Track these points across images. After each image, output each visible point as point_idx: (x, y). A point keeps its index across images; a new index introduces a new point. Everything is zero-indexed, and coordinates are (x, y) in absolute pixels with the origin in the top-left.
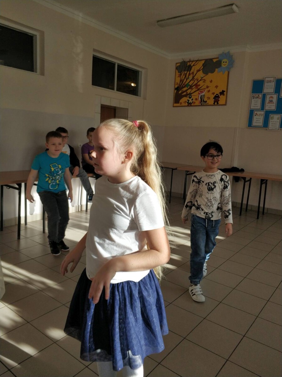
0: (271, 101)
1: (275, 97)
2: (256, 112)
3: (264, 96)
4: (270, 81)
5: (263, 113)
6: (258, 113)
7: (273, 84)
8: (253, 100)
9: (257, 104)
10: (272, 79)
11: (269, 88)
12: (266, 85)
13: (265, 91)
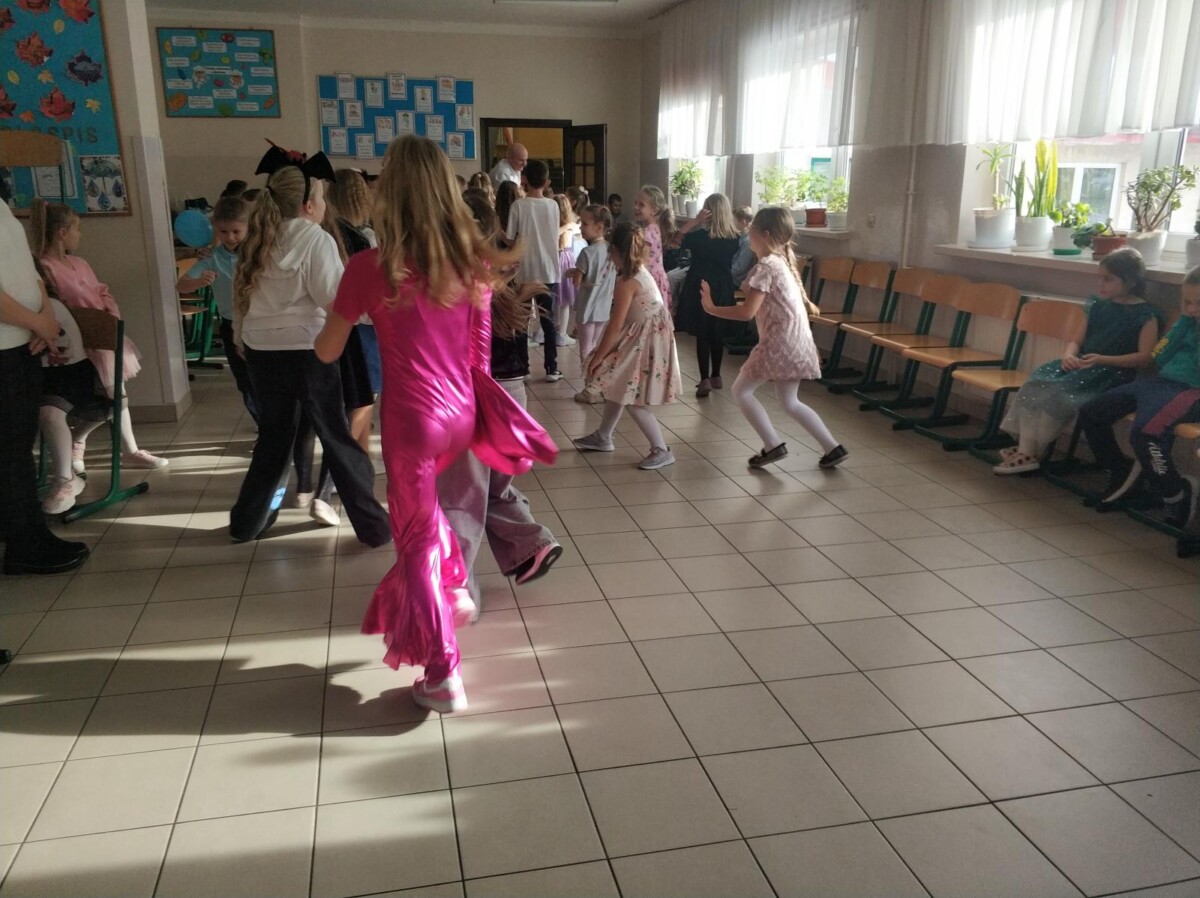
0: (354, 113)
1: (358, 105)
2: (332, 130)
3: (341, 103)
4: (346, 80)
5: (343, 131)
6: (337, 131)
7: (352, 85)
8: (324, 110)
9: (331, 116)
10: (349, 76)
11: (346, 91)
12: (341, 85)
13: (342, 95)
